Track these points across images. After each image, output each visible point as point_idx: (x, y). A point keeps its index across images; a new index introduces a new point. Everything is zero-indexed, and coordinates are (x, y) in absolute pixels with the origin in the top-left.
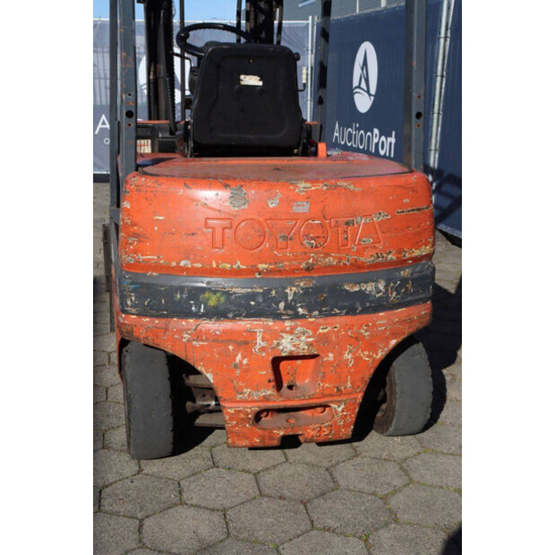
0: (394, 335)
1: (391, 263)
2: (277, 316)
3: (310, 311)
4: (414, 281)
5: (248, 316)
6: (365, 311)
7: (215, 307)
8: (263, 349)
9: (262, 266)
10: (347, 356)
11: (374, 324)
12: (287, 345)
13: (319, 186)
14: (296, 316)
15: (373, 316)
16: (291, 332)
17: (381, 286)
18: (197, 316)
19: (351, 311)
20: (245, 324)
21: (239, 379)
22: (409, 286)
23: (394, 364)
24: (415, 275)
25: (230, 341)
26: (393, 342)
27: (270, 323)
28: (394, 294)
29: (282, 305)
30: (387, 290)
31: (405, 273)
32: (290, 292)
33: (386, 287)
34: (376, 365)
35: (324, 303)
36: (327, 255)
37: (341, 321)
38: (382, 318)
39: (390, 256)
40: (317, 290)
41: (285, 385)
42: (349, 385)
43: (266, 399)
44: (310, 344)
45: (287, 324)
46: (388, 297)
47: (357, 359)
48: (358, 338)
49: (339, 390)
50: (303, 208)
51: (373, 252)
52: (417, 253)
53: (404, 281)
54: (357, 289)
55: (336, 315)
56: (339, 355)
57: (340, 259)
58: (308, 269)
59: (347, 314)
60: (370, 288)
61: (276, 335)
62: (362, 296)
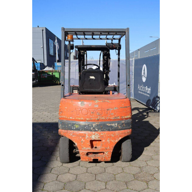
0: (120, 136)
1: (119, 119)
2: (91, 130)
3: (99, 130)
4: (125, 124)
5: (85, 130)
6: (112, 130)
7: (77, 128)
8: (88, 138)
9: (87, 119)
10: (108, 141)
11: (115, 134)
12: (93, 138)
13: (101, 101)
14: (95, 131)
15: (115, 132)
16: (94, 134)
17: (116, 124)
18: (73, 130)
19: (109, 130)
20: (84, 132)
21: (83, 145)
22: (124, 125)
23: (123, 144)
24: (126, 122)
25: (80, 136)
26: (120, 138)
27: (89, 132)
28: (120, 127)
29: (92, 128)
30: (118, 126)
31: (123, 122)
32: (94, 125)
33: (118, 125)
34: (116, 143)
35: (102, 128)
36: (103, 117)
37: (106, 133)
38: (117, 132)
39: (118, 118)
40: (100, 125)
41: (94, 147)
42: (109, 148)
43: (89, 150)
44: (99, 137)
45: (93, 132)
46: (118, 127)
47: (111, 142)
48: (111, 137)
49: (106, 149)
50: (97, 106)
51: (114, 117)
52: (126, 117)
53: (123, 124)
54: (110, 125)
55: (105, 131)
56: (106, 140)
57: (105, 118)
58: (98, 120)
59: (108, 131)
60: (113, 125)
61: (91, 135)
62: (111, 127)
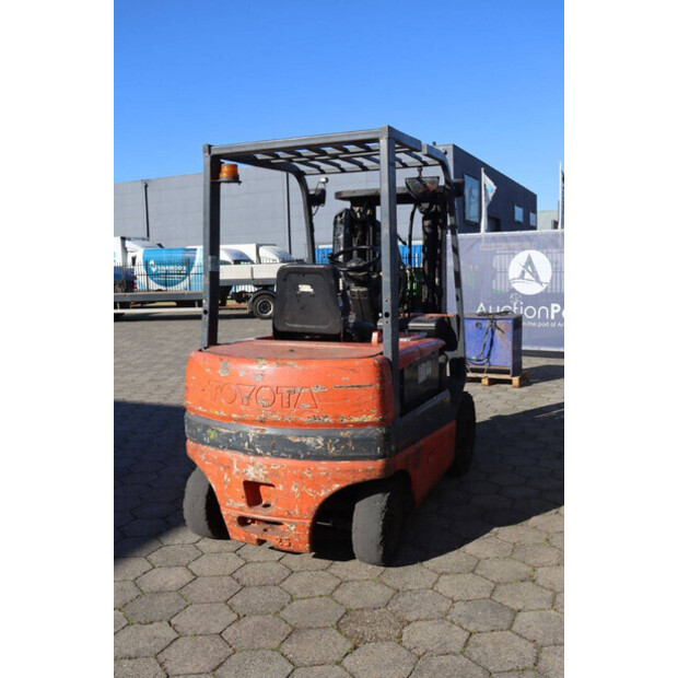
0: (336, 481)
1: (328, 424)
2: (245, 452)
3: (265, 452)
4: (355, 441)
5: (230, 448)
6: (307, 458)
7: (214, 440)
8: (238, 473)
9: (234, 416)
10: (294, 489)
11: (315, 469)
12: (251, 474)
14: (256, 454)
15: (316, 463)
16: (253, 464)
17: (320, 441)
18: (206, 444)
19: (296, 456)
20: (228, 453)
21: (227, 492)
22: (350, 444)
24: (356, 437)
25: (221, 464)
26: (337, 486)
27: (241, 456)
28: (333, 449)
29: (246, 444)
30: (325, 446)
31: (346, 434)
32: (251, 436)
33: (325, 441)
34: (320, 501)
35: (273, 447)
36: (274, 413)
37: (288, 463)
38: (323, 466)
39: (326, 420)
40: (268, 437)
42: (297, 511)
43: (241, 509)
44: (266, 476)
45: (252, 458)
46: (327, 451)
47: (303, 494)
48: (303, 477)
49: (289, 514)
51: (310, 415)
52: (356, 420)
53: (344, 440)
54: (298, 440)
55: (283, 457)
56: (288, 487)
57: (283, 417)
58: (262, 422)
59: (293, 458)
60: (309, 441)
61: (242, 465)
62: (303, 446)
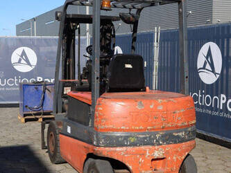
1: (186, 126)
2: (153, 144)
3: (163, 143)
4: (192, 132)
5: (144, 145)
6: (179, 142)
7: (133, 142)
8: (149, 156)
9: (149, 128)
10: (174, 158)
11: (182, 147)
12: (156, 155)
13: (165, 101)
14: (159, 144)
15: (181, 144)
16: (157, 150)
17: (184, 133)
18: (126, 146)
19: (175, 142)
20: (143, 147)
21: (142, 167)
22: (190, 133)
25: (137, 154)
27: (151, 147)
28: (187, 136)
29: (155, 141)
30: (185, 135)
31: (190, 129)
32: (157, 136)
35: (167, 140)
36: (168, 123)
37: (172, 146)
38: (183, 145)
39: (186, 124)
40: (165, 135)
41: (153, 169)
44: (164, 154)
45: (156, 147)
46: (185, 137)
47: (177, 159)
48: (177, 151)
49: (172, 170)
50: (161, 108)
51: (181, 122)
54: (177, 135)
55: (171, 144)
56: (172, 158)
57: (172, 125)
58: (163, 128)
60: (180, 134)
61: (153, 151)
62: (178, 137)
